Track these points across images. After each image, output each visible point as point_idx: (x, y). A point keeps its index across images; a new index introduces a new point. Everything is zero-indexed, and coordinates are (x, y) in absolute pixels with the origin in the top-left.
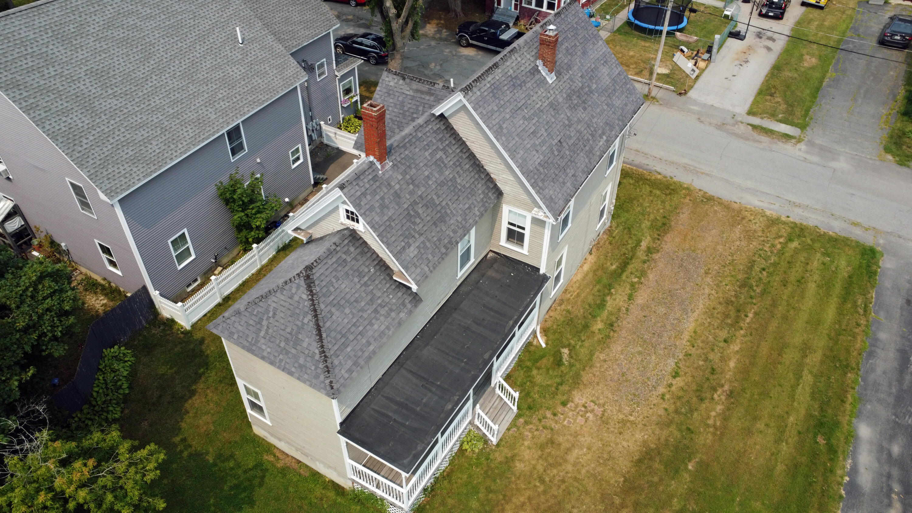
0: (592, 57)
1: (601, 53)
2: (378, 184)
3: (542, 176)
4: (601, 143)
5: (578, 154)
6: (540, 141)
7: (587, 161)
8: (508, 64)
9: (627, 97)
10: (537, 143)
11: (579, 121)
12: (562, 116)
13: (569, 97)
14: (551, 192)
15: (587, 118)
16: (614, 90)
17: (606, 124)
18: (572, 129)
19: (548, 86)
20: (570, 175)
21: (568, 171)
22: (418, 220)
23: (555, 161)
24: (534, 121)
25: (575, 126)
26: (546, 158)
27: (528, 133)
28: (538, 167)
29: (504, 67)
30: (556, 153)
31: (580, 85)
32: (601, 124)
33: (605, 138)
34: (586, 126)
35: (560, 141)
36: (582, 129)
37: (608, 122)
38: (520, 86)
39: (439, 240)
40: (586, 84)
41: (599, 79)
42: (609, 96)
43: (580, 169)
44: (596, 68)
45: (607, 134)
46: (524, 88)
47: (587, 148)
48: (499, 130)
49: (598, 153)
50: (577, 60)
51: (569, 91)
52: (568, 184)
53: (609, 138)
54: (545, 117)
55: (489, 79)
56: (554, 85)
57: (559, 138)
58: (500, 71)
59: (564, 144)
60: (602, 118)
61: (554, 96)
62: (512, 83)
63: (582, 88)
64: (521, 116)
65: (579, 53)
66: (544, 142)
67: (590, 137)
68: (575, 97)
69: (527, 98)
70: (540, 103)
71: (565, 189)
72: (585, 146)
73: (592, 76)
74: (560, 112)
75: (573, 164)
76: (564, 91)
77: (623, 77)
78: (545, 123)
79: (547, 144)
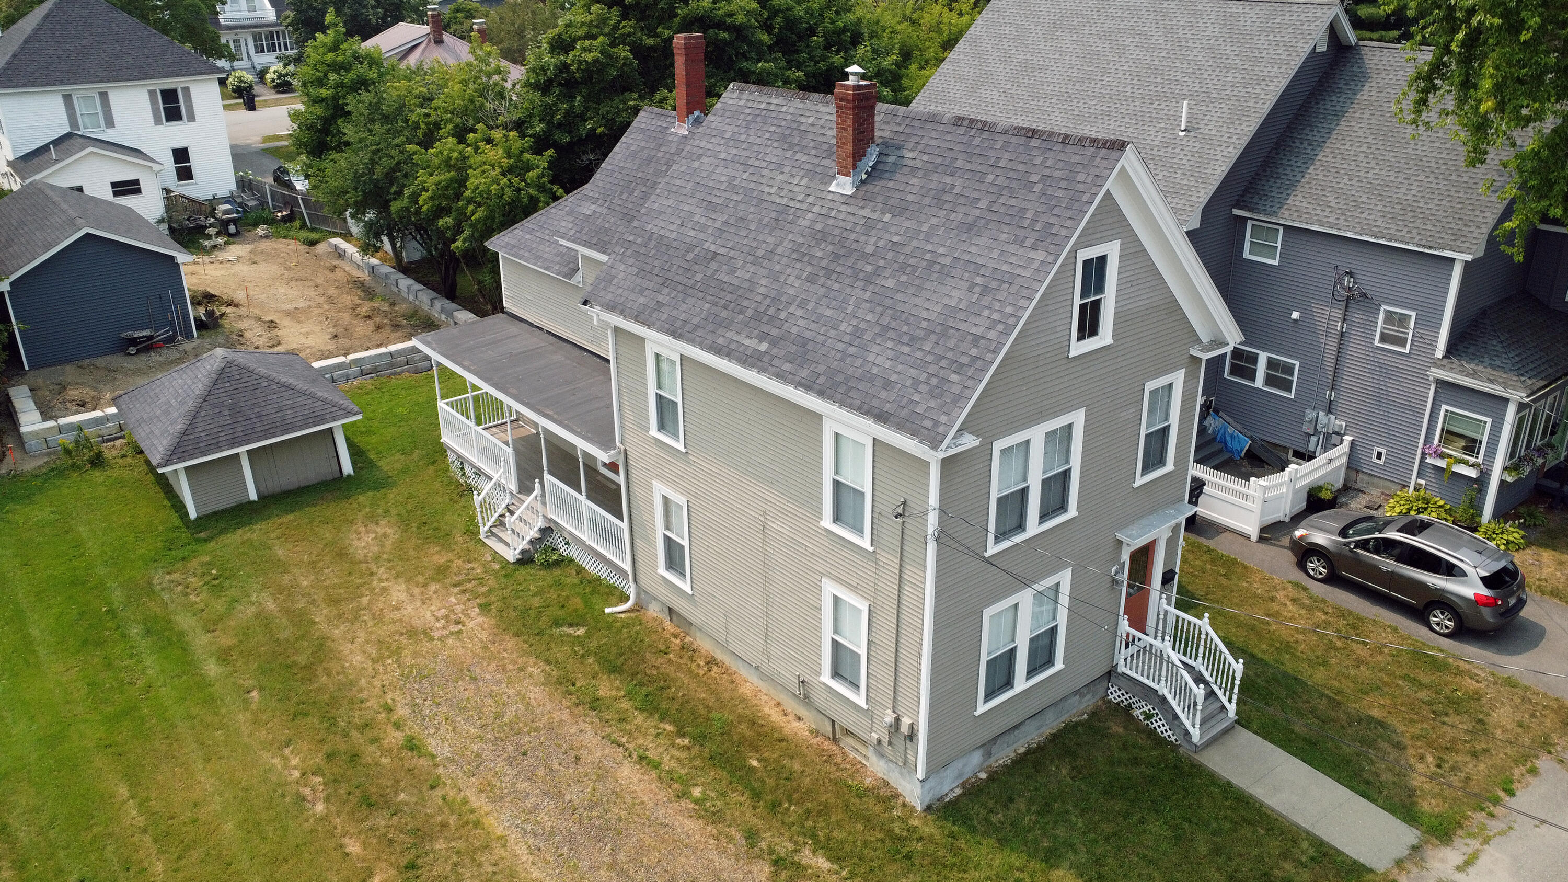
0: (973, 249)
1: (1005, 267)
2: (659, 135)
3: (643, 250)
4: (747, 342)
5: (703, 299)
6: (703, 220)
7: (695, 321)
8: (823, 109)
9: (916, 382)
10: (696, 218)
11: (774, 277)
12: (771, 240)
13: (822, 237)
14: (621, 275)
15: (791, 291)
16: (913, 339)
17: (803, 342)
18: (752, 269)
19: (822, 187)
20: (660, 298)
21: (666, 291)
22: (624, 196)
23: (675, 261)
24: (734, 197)
25: (762, 271)
26: (675, 244)
27: (709, 198)
28: (655, 236)
29: (813, 108)
30: (690, 256)
31: (869, 249)
32: (795, 330)
33: (764, 347)
34: (773, 294)
35: (716, 254)
36: (762, 290)
37: (810, 346)
38: (792, 146)
39: (607, 230)
40: (881, 263)
41: (920, 288)
42: (887, 328)
43: (674, 313)
44: (945, 273)
45: (774, 351)
46: (789, 154)
47: (724, 314)
48: (695, 156)
49: (721, 341)
50: (935, 221)
51: (837, 232)
52: (642, 300)
53: (766, 359)
54: (752, 209)
55: (774, 101)
56: (830, 197)
57: (722, 251)
58: (801, 106)
59: (714, 265)
60: (813, 326)
61: (804, 206)
62: (787, 132)
63: (864, 256)
64: (733, 173)
65: (957, 217)
66: (703, 228)
67: (749, 313)
68: (830, 248)
69: (772, 166)
70: (773, 190)
71: (632, 296)
72: (725, 307)
73: (915, 268)
74: (777, 233)
75: (681, 296)
76: (831, 222)
77: (974, 352)
78: (741, 214)
79: (702, 236)
